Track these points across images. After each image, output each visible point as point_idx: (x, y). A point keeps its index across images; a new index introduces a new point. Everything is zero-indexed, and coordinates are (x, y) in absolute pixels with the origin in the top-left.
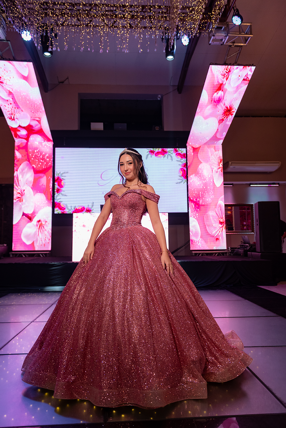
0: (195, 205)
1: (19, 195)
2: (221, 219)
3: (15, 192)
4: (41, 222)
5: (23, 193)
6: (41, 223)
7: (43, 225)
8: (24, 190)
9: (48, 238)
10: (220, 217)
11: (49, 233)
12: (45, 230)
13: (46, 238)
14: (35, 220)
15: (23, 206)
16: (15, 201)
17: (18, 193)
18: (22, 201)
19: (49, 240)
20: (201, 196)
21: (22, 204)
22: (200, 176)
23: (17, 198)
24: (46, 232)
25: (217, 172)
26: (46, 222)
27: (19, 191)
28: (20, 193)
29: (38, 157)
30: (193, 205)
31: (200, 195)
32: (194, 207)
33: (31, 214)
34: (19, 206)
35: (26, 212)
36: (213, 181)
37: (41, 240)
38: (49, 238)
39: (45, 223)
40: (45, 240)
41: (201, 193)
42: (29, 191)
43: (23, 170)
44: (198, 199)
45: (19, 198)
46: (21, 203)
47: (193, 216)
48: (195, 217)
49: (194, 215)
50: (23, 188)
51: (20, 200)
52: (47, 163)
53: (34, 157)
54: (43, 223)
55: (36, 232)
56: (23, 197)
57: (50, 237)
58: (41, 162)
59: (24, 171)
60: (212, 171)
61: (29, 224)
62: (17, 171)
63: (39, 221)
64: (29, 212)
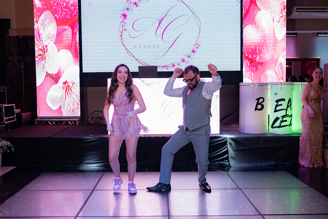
0: (251, 63)
1: (41, 52)
2: (281, 80)
3: (36, 49)
4: (68, 83)
5: (46, 50)
6: (68, 86)
7: (70, 87)
8: (47, 46)
9: (76, 102)
10: (280, 78)
11: (77, 96)
12: (73, 92)
13: (74, 102)
14: (61, 81)
15: (46, 65)
16: (36, 59)
17: (40, 49)
18: (45, 59)
19: (78, 104)
20: (258, 52)
21: (45, 62)
22: (257, 27)
23: (39, 56)
24: (74, 96)
25: (279, 22)
26: (74, 83)
27: (40, 47)
28: (42, 50)
29: (60, 5)
30: (248, 63)
31: (257, 50)
32: (249, 65)
33: (56, 75)
34: (42, 64)
35: (50, 72)
36: (274, 33)
37: (69, 105)
38: (78, 103)
39: (73, 85)
40: (74, 104)
41: (258, 48)
42: (52, 47)
43: (43, 22)
44: (254, 56)
45: (41, 55)
46: (43, 62)
47: (247, 77)
48: (250, 78)
49: (249, 75)
50: (45, 43)
51: (42, 57)
52: (72, 12)
53: (56, 4)
54: (71, 85)
55: (62, 96)
56: (46, 54)
57: (79, 101)
58: (65, 11)
59: (45, 23)
60: (273, 20)
61: (54, 86)
62: (37, 23)
63: (65, 83)
64: (53, 71)
